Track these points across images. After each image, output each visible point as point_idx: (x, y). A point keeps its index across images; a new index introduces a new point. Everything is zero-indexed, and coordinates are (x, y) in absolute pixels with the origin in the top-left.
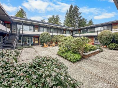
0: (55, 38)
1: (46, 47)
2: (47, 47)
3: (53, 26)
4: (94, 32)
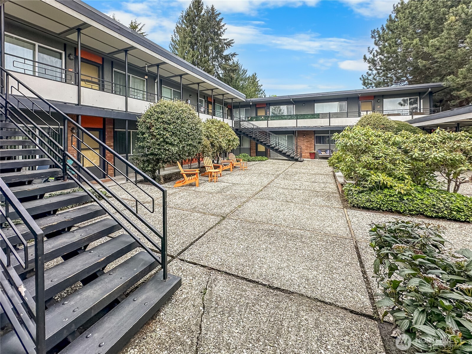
4: (319, 118)
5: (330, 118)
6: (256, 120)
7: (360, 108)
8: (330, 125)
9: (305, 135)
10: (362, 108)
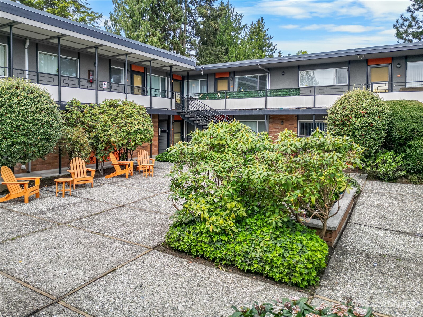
0: (87, 128)
1: (21, 200)
2: (31, 199)
3: (59, 37)
4: (299, 94)
5: (315, 95)
6: (211, 99)
7: (369, 78)
8: (314, 107)
9: (284, 121)
10: (373, 78)
